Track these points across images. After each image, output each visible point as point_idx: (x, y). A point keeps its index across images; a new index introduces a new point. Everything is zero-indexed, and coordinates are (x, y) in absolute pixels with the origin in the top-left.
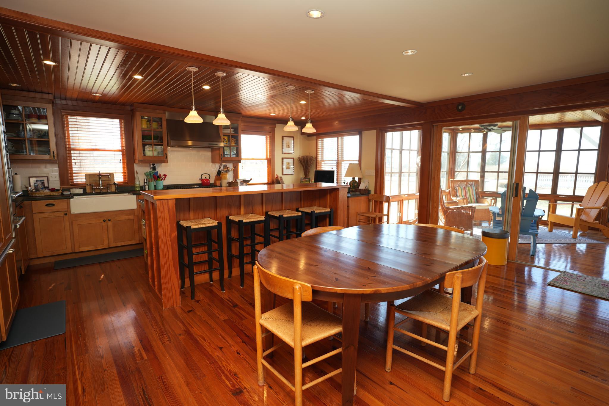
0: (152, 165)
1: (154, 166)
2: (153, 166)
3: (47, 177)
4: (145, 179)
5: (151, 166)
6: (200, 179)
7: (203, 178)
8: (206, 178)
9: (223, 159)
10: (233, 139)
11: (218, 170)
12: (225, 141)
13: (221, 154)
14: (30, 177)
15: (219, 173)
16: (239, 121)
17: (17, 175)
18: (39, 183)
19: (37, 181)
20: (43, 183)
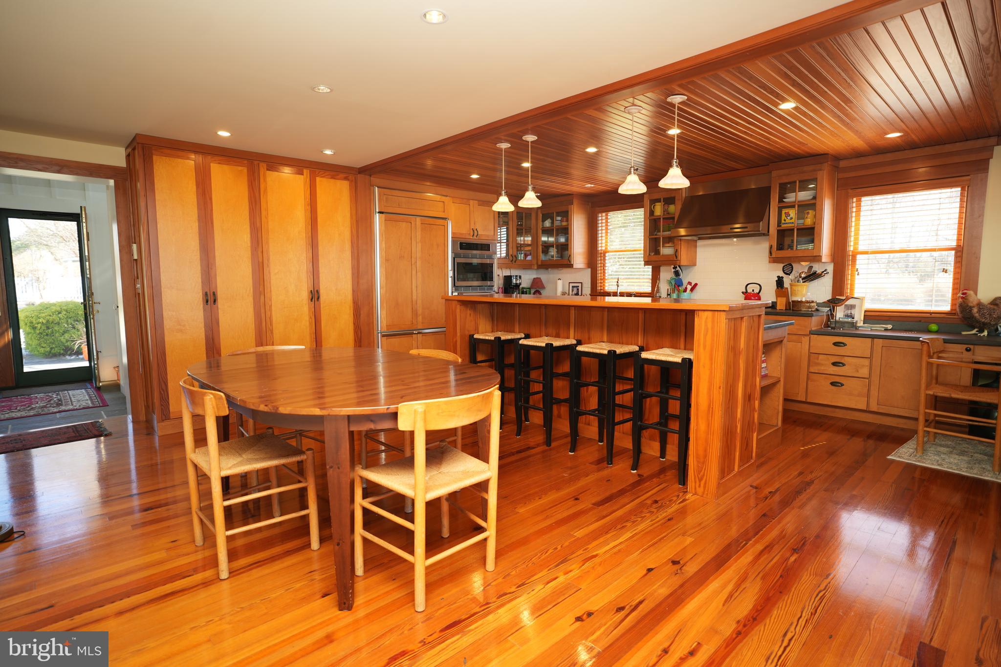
0: (673, 268)
1: (677, 269)
2: (674, 270)
3: (581, 283)
4: (668, 289)
5: (673, 270)
6: (743, 293)
7: (750, 290)
8: (753, 290)
9: (774, 256)
10: (809, 212)
11: (778, 277)
12: (789, 218)
13: (771, 245)
14: (569, 283)
15: (780, 282)
16: (820, 170)
17: (559, 281)
18: (575, 289)
19: (573, 287)
20: (578, 289)
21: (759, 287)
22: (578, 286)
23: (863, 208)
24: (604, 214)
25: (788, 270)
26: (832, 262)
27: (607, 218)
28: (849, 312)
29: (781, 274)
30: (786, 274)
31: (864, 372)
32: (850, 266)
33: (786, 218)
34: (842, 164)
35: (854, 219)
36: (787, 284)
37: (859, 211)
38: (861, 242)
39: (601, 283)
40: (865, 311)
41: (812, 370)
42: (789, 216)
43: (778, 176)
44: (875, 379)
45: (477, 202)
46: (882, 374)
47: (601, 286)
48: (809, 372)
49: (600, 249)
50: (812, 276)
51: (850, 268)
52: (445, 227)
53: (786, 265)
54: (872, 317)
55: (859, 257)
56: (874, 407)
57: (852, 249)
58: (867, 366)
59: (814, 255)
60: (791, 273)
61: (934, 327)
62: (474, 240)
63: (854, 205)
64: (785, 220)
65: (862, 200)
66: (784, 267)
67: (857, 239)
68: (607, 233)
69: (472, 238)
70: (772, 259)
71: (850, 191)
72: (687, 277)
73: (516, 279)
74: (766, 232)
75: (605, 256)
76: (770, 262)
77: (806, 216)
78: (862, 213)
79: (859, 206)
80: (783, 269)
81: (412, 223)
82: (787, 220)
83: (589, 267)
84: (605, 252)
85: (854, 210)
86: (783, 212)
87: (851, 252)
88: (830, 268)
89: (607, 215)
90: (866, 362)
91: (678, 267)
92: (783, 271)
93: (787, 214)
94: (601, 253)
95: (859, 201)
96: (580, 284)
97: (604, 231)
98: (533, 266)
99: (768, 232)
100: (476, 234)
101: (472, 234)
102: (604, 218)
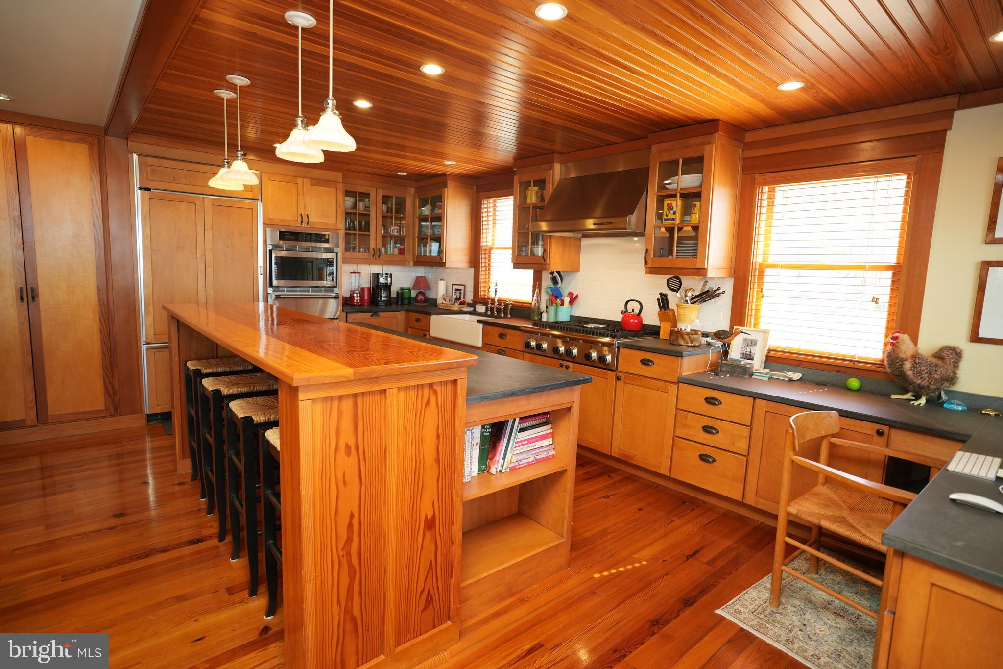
6: (622, 312)
7: (630, 310)
8: (633, 310)
9: (649, 265)
10: (696, 204)
11: (661, 294)
12: (672, 212)
13: (647, 249)
14: (453, 285)
15: (663, 302)
16: (709, 143)
17: (442, 281)
18: (458, 292)
19: (456, 290)
20: (461, 293)
21: (638, 304)
22: (461, 290)
23: (777, 202)
24: (491, 201)
25: (675, 285)
26: (730, 276)
27: (495, 206)
28: (748, 350)
29: (666, 291)
30: (673, 290)
31: (741, 445)
32: (756, 284)
33: (668, 213)
34: (749, 137)
35: (763, 217)
36: (672, 305)
37: (771, 205)
38: (771, 251)
39: (485, 287)
40: (769, 351)
41: (678, 433)
42: (672, 209)
43: (659, 152)
44: (755, 457)
45: (308, 180)
46: (764, 453)
47: (485, 291)
48: (675, 436)
49: (484, 244)
50: (706, 296)
51: (756, 287)
52: (253, 211)
53: (671, 278)
54: (775, 360)
55: (768, 272)
56: (751, 500)
57: (759, 259)
58: (746, 437)
59: (697, 267)
60: (679, 289)
61: (854, 383)
62: (304, 229)
63: (765, 196)
64: (667, 215)
65: (777, 189)
66: (668, 280)
67: (766, 247)
68: (494, 224)
69: (300, 226)
70: (648, 269)
71: (757, 177)
72: (566, 287)
73: (386, 278)
74: (642, 231)
75: (490, 252)
76: (646, 273)
77: (693, 210)
78: (776, 209)
79: (771, 198)
80: (668, 283)
81: (197, 204)
82: (669, 215)
83: (471, 266)
84: (490, 249)
85: (765, 203)
86: (666, 203)
87: (758, 264)
88: (728, 287)
89: (495, 201)
90: (745, 431)
91: (555, 273)
92: (668, 286)
93: (670, 207)
94: (486, 250)
95: (772, 191)
96: (463, 287)
97: (491, 222)
98: (407, 262)
99: (645, 231)
100: (305, 221)
101: (300, 221)
102: (491, 205)
